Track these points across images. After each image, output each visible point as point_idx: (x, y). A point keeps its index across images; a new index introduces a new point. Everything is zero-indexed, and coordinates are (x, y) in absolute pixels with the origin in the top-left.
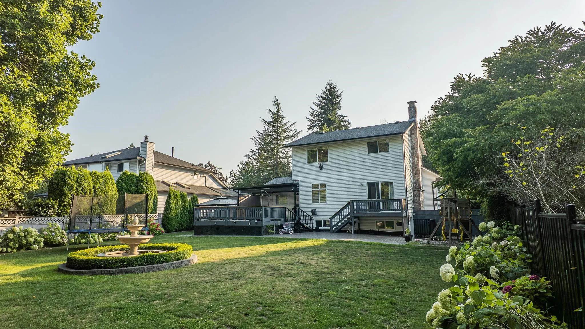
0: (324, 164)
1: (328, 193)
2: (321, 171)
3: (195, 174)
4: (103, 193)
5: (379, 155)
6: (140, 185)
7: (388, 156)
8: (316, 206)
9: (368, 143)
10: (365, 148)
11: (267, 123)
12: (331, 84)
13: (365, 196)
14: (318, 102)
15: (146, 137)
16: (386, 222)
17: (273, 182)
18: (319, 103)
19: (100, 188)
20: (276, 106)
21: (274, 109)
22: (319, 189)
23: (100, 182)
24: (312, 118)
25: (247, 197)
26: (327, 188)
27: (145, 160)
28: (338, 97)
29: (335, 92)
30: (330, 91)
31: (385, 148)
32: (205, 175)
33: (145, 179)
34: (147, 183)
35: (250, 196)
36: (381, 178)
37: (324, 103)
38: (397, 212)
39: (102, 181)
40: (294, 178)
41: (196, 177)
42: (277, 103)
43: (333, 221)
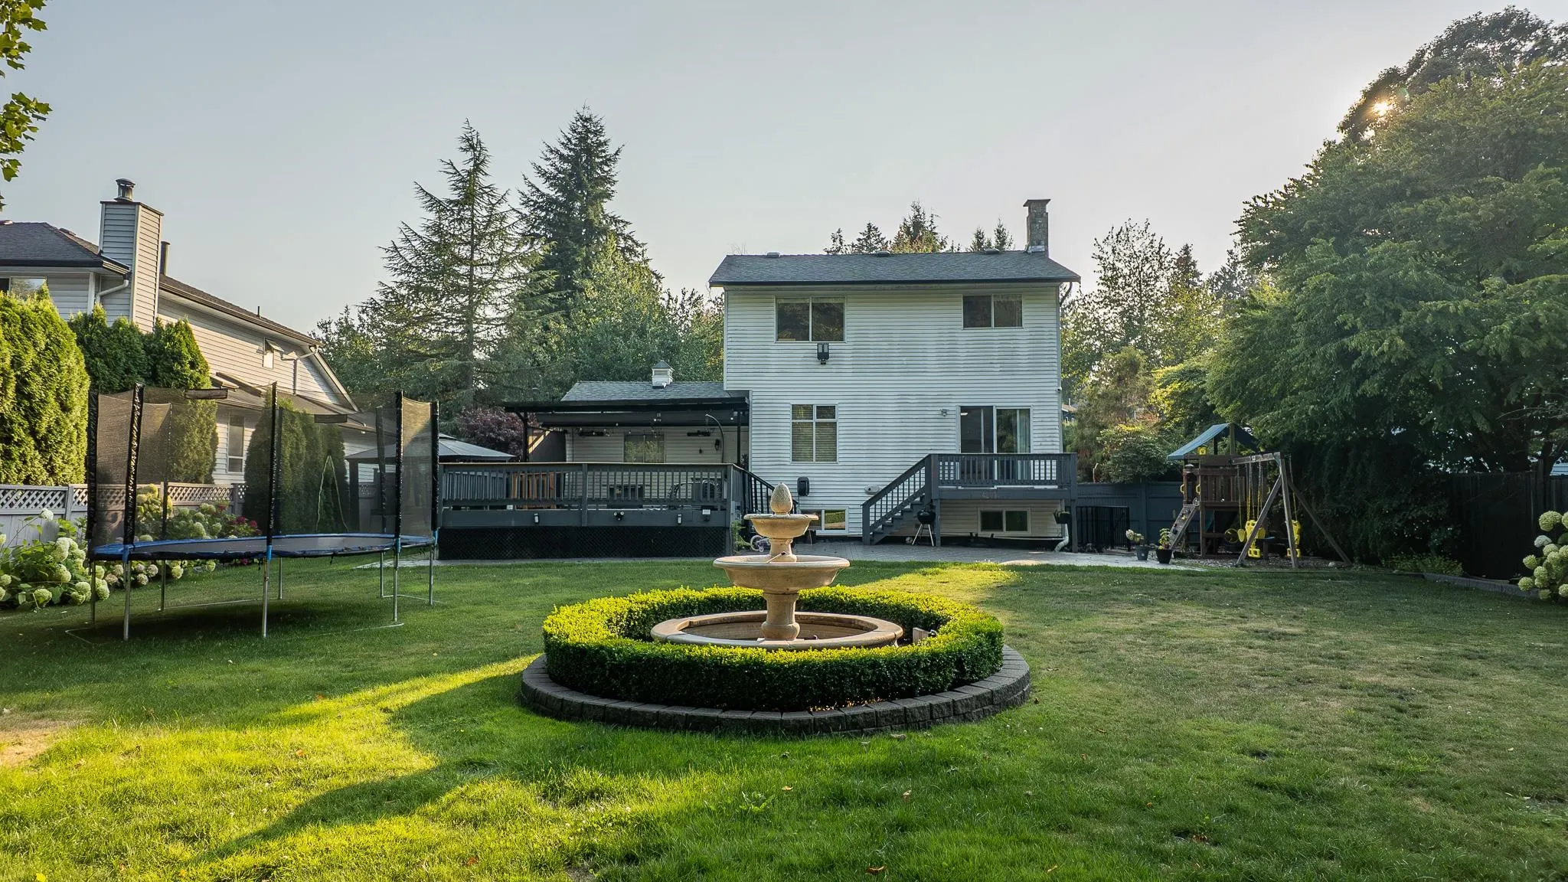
0: (833, 346)
1: (840, 430)
2: (823, 368)
3: (269, 348)
4: (50, 393)
5: (994, 333)
6: (170, 369)
7: (1019, 338)
8: (811, 470)
9: (964, 298)
10: (957, 313)
11: (434, 203)
12: (587, 120)
13: (952, 445)
14: (546, 166)
15: (125, 186)
16: (1007, 513)
17: (581, 392)
18: (552, 169)
19: (37, 368)
20: (469, 155)
21: (463, 162)
22: (815, 420)
23: (35, 345)
24: (526, 211)
25: (542, 438)
26: (841, 420)
27: (129, 276)
28: (607, 161)
29: (600, 144)
30: (582, 139)
31: (1011, 318)
32: (293, 355)
33: (184, 351)
34: (193, 365)
35: (547, 433)
36: (999, 396)
37: (564, 171)
38: (1036, 487)
39: (40, 337)
40: (731, 383)
41: (269, 356)
42: (472, 145)
43: (872, 510)
